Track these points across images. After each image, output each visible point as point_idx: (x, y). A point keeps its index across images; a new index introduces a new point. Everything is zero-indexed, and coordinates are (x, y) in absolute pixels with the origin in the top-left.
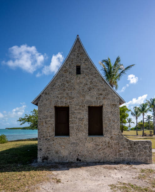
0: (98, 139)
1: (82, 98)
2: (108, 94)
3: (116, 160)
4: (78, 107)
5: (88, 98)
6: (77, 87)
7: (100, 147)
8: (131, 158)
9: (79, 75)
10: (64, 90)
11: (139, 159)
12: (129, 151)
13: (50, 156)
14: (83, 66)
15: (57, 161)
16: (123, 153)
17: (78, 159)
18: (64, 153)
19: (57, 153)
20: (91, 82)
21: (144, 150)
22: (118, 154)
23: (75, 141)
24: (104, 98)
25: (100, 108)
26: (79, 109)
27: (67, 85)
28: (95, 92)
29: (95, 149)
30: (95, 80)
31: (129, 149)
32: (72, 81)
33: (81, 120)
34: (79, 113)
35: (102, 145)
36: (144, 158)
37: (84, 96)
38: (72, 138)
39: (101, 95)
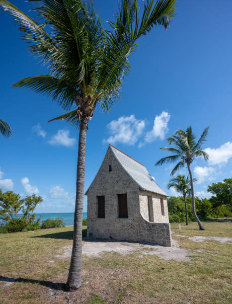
0: (124, 221)
1: (112, 189)
2: (130, 183)
3: (138, 240)
4: (110, 196)
5: (116, 188)
6: (109, 181)
7: (125, 227)
8: (150, 239)
9: (111, 172)
10: (102, 184)
11: (157, 240)
12: (148, 233)
13: (93, 233)
14: (113, 165)
15: (97, 237)
16: (143, 234)
17: (110, 237)
18: (102, 231)
19: (97, 230)
20: (118, 176)
21: (163, 233)
22: (139, 234)
23: (108, 222)
24: (127, 187)
25: (125, 195)
26: (111, 197)
27: (103, 180)
28: (121, 184)
29: (122, 229)
30: (121, 173)
31: (149, 230)
32: (107, 177)
33: (112, 205)
34: (111, 200)
35: (127, 226)
36: (162, 240)
37: (114, 187)
38: (107, 220)
39: (125, 184)
